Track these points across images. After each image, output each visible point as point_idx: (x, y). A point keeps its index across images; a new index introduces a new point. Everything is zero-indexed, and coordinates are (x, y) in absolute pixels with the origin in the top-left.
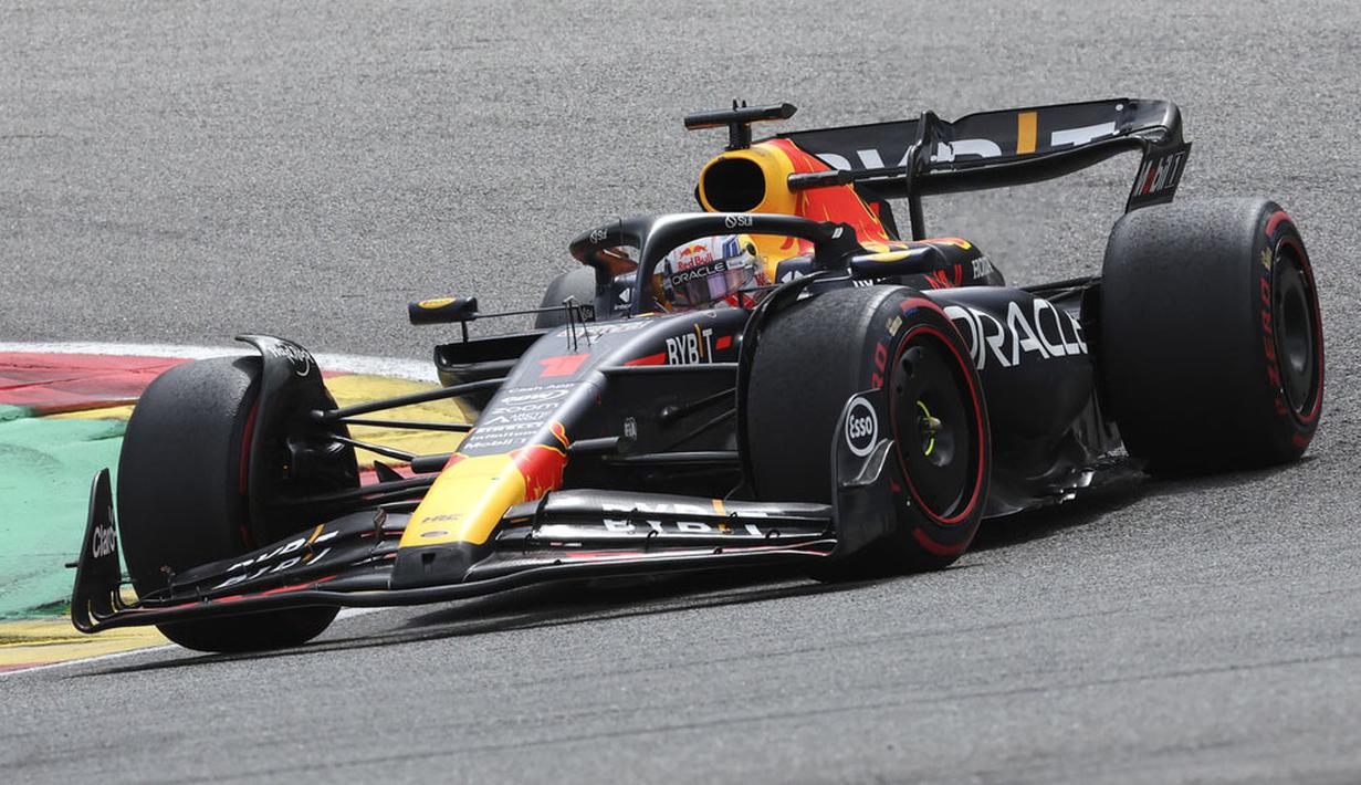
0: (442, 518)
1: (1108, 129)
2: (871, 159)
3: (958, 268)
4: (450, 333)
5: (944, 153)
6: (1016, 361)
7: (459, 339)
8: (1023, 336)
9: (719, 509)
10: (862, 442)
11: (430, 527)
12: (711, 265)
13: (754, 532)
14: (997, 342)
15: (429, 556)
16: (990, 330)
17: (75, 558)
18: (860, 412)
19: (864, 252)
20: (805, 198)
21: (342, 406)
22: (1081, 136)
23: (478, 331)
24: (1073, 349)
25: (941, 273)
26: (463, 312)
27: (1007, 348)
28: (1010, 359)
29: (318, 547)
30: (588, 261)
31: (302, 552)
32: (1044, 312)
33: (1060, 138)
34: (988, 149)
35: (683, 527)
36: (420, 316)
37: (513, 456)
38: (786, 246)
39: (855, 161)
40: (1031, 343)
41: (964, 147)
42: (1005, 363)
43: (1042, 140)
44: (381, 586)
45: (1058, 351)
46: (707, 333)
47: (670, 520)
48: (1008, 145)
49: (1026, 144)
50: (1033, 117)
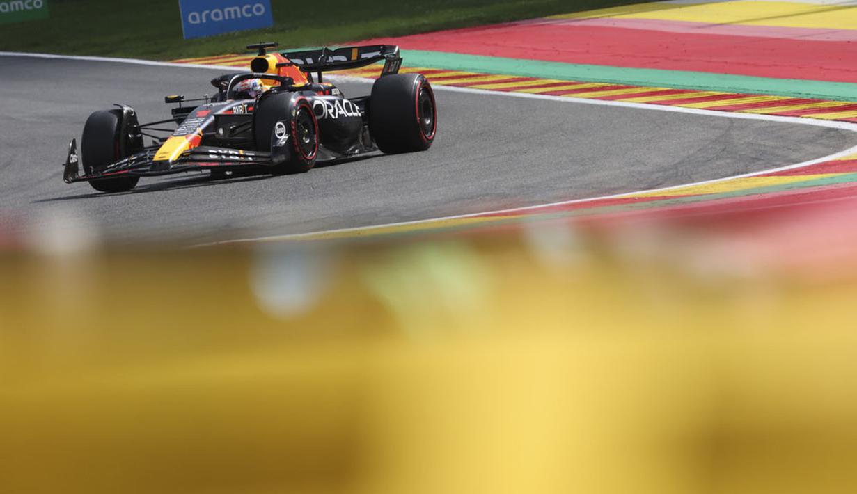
0: (164, 153)
1: (378, 53)
2: (310, 61)
3: (327, 91)
4: (176, 105)
5: (331, 60)
6: (337, 117)
7: (178, 107)
8: (339, 110)
9: (241, 152)
10: (281, 135)
11: (161, 156)
12: (249, 89)
13: (250, 159)
14: (331, 111)
15: (160, 163)
16: (329, 107)
17: (65, 163)
18: (280, 126)
19: (294, 84)
20: (281, 70)
21: (140, 124)
22: (370, 55)
23: (184, 105)
24: (355, 115)
25: (321, 93)
26: (179, 99)
27: (334, 113)
28: (335, 115)
29: (132, 161)
30: (216, 86)
31: (127, 162)
32: (347, 104)
33: (363, 56)
34: (343, 59)
35: (231, 157)
36: (168, 100)
37: (187, 138)
38: (275, 83)
39: (305, 62)
40: (342, 112)
41: (336, 58)
42: (333, 117)
43: (359, 56)
44: (147, 170)
45: (350, 115)
46: (246, 106)
47: (228, 155)
48: (349, 58)
49: (354, 57)
50: (356, 50)
